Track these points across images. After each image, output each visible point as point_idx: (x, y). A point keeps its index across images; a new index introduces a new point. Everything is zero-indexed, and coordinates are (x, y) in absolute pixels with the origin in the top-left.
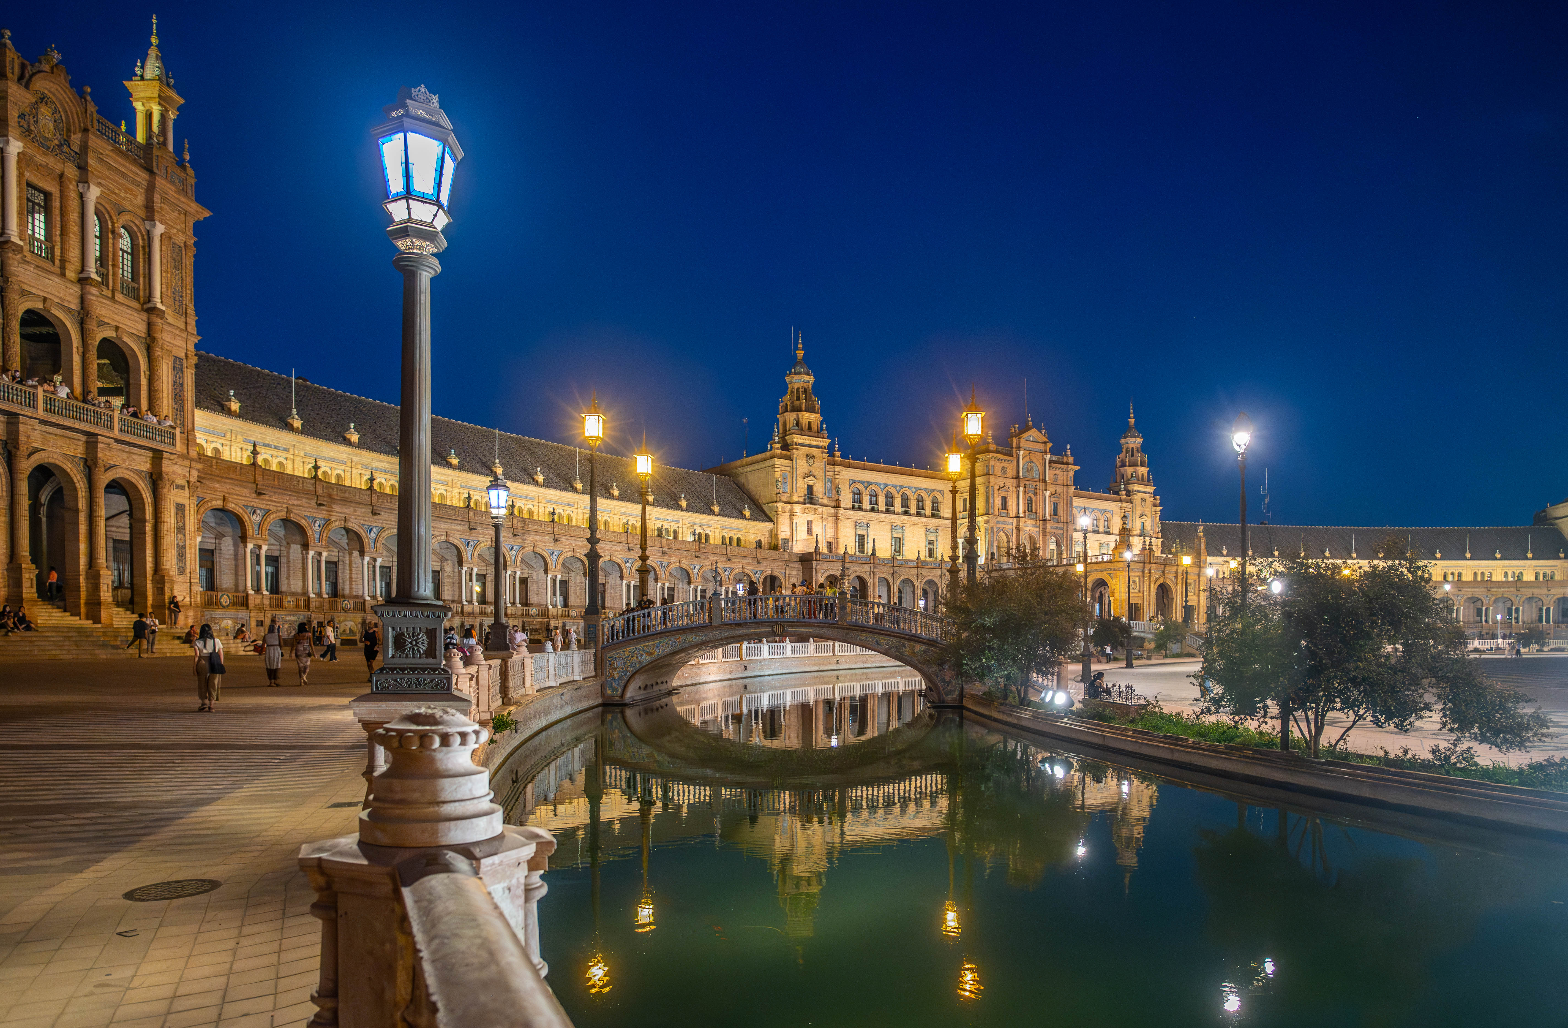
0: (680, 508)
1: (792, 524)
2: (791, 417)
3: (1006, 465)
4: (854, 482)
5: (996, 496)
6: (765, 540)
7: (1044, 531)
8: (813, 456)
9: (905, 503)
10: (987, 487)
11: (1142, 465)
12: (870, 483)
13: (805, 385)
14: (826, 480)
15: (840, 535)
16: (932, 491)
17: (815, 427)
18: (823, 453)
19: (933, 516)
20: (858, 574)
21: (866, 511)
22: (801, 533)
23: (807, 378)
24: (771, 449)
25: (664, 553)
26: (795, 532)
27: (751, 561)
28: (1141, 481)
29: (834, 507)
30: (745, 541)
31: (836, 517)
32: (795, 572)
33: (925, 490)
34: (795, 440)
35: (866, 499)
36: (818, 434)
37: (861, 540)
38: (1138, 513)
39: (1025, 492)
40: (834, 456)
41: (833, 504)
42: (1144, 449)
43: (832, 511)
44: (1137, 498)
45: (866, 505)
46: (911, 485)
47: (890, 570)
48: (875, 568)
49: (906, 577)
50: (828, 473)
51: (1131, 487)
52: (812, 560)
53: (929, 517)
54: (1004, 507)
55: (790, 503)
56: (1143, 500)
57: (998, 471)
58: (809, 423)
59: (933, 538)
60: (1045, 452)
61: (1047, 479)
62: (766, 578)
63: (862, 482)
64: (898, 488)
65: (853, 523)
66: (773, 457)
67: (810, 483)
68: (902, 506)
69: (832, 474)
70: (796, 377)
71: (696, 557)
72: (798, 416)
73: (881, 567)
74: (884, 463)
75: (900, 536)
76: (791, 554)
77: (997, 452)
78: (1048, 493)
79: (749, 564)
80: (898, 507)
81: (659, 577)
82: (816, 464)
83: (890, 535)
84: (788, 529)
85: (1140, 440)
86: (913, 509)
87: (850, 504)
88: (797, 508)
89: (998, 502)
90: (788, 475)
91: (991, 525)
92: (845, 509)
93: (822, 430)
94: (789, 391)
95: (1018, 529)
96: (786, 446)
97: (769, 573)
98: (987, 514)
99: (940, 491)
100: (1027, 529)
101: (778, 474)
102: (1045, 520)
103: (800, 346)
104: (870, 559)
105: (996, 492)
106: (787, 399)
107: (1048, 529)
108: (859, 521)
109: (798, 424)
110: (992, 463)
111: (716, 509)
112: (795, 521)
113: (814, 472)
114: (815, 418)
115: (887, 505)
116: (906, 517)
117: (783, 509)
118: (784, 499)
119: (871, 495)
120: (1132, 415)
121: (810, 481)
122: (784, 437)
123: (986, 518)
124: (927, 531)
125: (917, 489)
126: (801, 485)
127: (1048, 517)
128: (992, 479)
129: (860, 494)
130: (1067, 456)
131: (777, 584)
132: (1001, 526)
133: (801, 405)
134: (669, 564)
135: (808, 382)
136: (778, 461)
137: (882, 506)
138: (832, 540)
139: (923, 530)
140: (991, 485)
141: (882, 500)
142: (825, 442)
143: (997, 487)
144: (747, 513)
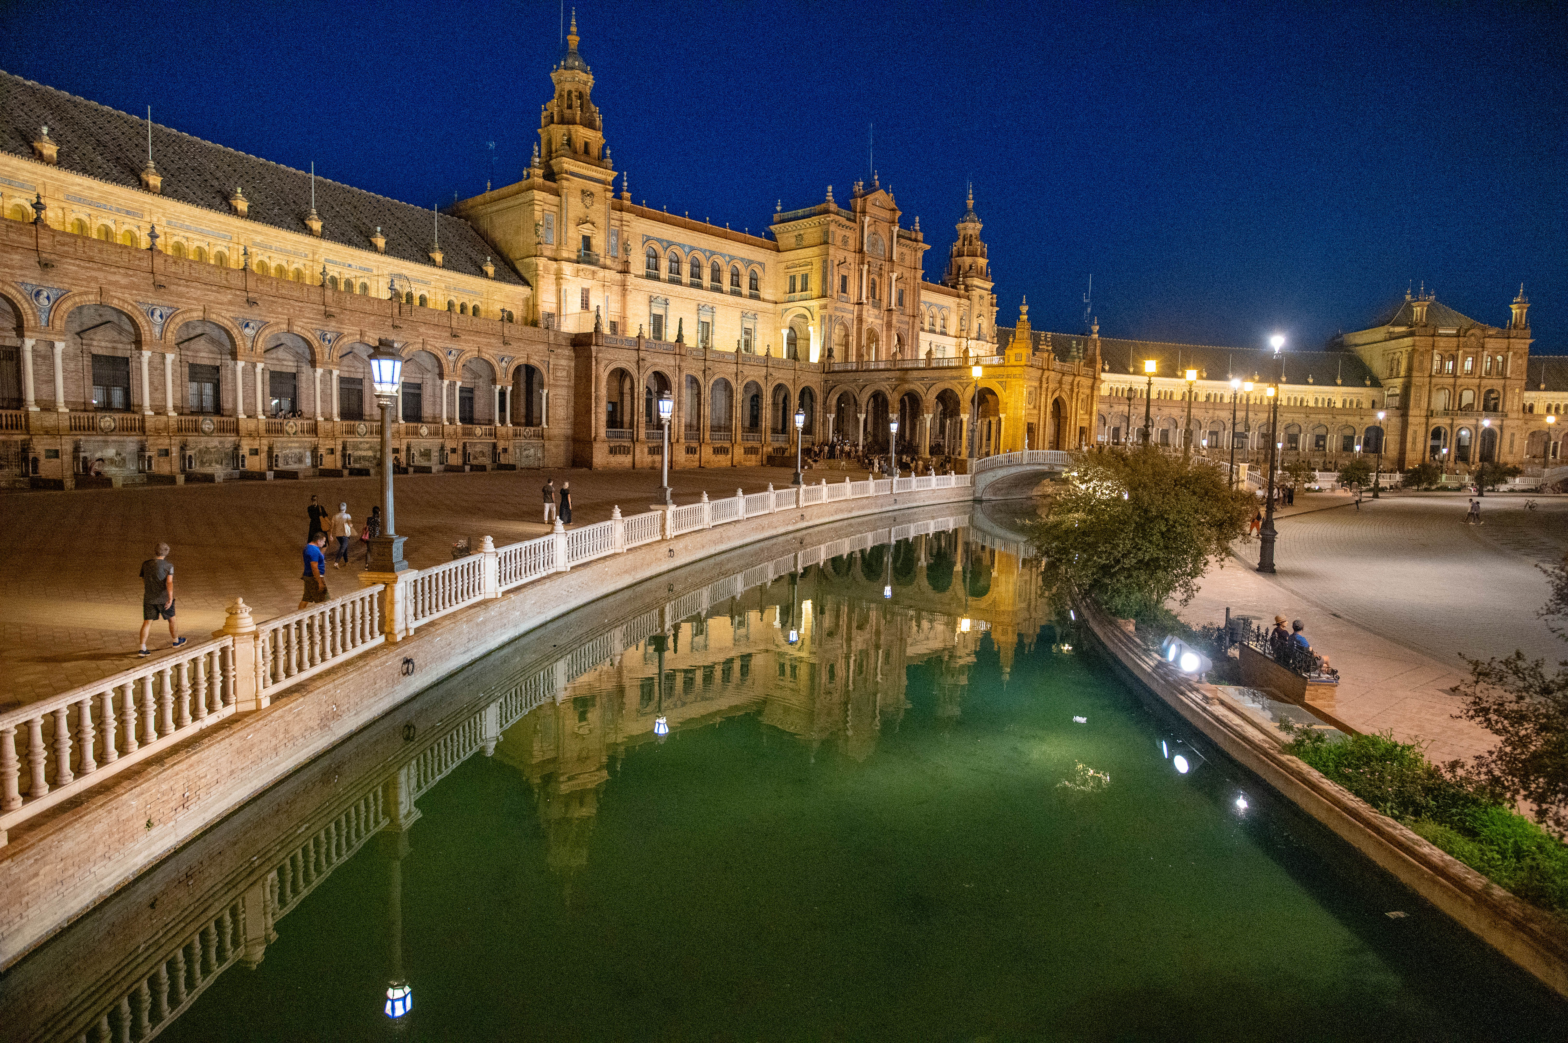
0: (373, 248)
1: (559, 291)
2: (558, 132)
3: (848, 233)
4: (649, 239)
5: (836, 273)
6: (518, 313)
7: (889, 325)
8: (592, 194)
9: (716, 276)
10: (825, 261)
11: (982, 256)
12: (670, 244)
13: (581, 87)
14: (609, 233)
15: (629, 313)
16: (750, 262)
17: (595, 151)
18: (606, 190)
19: (751, 297)
20: (657, 369)
21: (664, 281)
22: (573, 304)
23: (583, 76)
24: (528, 176)
25: (328, 315)
26: (563, 304)
27: (493, 341)
28: (980, 274)
29: (620, 272)
30: (487, 312)
31: (623, 286)
32: (564, 362)
33: (742, 259)
34: (566, 166)
35: (664, 264)
36: (600, 161)
37: (658, 322)
38: (976, 312)
39: (869, 271)
40: (621, 198)
41: (620, 268)
42: (983, 236)
43: (619, 277)
44: (976, 293)
45: (664, 273)
46: (725, 252)
47: (701, 365)
48: (682, 360)
49: (722, 376)
50: (612, 222)
51: (969, 281)
52: (591, 344)
53: (745, 297)
54: (844, 289)
55: (556, 260)
56: (981, 297)
57: (839, 241)
58: (586, 144)
59: (750, 326)
60: (893, 222)
61: (894, 258)
62: (518, 369)
63: (659, 240)
64: (708, 254)
65: (647, 298)
66: (531, 188)
67: (587, 233)
68: (712, 280)
69: (618, 223)
70: (567, 74)
71: (395, 327)
72: (569, 131)
73: (690, 359)
74: (690, 217)
75: (709, 320)
76: (558, 333)
77: (837, 214)
78: (894, 276)
79: (489, 344)
80: (706, 280)
81: (318, 357)
82: (596, 206)
83: (696, 317)
84: (554, 299)
85: (979, 226)
86: (726, 285)
87: (643, 271)
88: (568, 269)
89: (837, 282)
90: (554, 218)
91: (830, 311)
92: (636, 276)
93: (604, 156)
94: (556, 95)
95: (860, 320)
96: (551, 175)
97: (523, 361)
98: (824, 296)
99: (760, 264)
100: (870, 320)
101: (538, 215)
102: (890, 310)
103: (574, 29)
104: (675, 347)
105: (836, 268)
106: (553, 106)
107: (894, 321)
108: (655, 295)
109: (569, 142)
110: (832, 227)
111: (438, 257)
112: (564, 287)
113: (593, 217)
114: (595, 138)
115: (692, 276)
116: (717, 295)
117: (546, 269)
118: (548, 253)
119: (671, 261)
120: (971, 196)
121: (586, 230)
122: (547, 162)
123: (823, 301)
124: (744, 315)
125: (732, 258)
126: (574, 236)
127: (893, 306)
128: (832, 251)
129: (656, 257)
130: (915, 231)
131: (536, 380)
132: (838, 314)
133: (574, 115)
134: (339, 336)
135: (585, 83)
136: (538, 195)
137: (686, 277)
138: (616, 320)
139: (738, 314)
140: (830, 258)
141: (686, 269)
142: (610, 175)
143: (836, 262)
144: (490, 270)
